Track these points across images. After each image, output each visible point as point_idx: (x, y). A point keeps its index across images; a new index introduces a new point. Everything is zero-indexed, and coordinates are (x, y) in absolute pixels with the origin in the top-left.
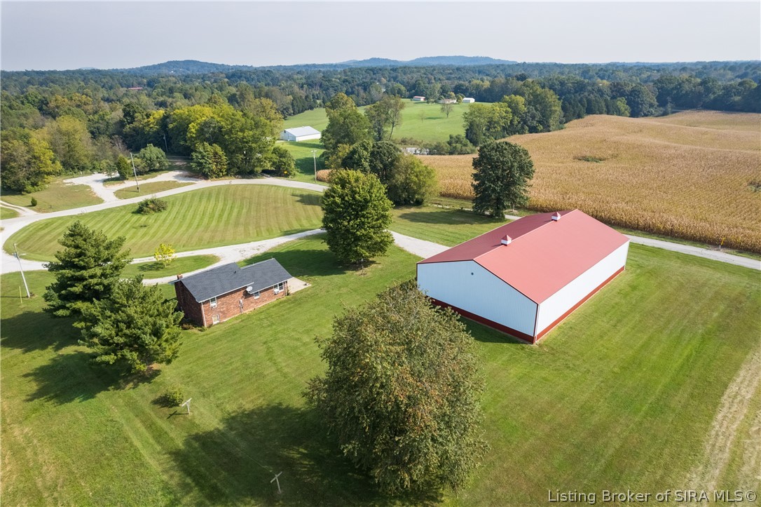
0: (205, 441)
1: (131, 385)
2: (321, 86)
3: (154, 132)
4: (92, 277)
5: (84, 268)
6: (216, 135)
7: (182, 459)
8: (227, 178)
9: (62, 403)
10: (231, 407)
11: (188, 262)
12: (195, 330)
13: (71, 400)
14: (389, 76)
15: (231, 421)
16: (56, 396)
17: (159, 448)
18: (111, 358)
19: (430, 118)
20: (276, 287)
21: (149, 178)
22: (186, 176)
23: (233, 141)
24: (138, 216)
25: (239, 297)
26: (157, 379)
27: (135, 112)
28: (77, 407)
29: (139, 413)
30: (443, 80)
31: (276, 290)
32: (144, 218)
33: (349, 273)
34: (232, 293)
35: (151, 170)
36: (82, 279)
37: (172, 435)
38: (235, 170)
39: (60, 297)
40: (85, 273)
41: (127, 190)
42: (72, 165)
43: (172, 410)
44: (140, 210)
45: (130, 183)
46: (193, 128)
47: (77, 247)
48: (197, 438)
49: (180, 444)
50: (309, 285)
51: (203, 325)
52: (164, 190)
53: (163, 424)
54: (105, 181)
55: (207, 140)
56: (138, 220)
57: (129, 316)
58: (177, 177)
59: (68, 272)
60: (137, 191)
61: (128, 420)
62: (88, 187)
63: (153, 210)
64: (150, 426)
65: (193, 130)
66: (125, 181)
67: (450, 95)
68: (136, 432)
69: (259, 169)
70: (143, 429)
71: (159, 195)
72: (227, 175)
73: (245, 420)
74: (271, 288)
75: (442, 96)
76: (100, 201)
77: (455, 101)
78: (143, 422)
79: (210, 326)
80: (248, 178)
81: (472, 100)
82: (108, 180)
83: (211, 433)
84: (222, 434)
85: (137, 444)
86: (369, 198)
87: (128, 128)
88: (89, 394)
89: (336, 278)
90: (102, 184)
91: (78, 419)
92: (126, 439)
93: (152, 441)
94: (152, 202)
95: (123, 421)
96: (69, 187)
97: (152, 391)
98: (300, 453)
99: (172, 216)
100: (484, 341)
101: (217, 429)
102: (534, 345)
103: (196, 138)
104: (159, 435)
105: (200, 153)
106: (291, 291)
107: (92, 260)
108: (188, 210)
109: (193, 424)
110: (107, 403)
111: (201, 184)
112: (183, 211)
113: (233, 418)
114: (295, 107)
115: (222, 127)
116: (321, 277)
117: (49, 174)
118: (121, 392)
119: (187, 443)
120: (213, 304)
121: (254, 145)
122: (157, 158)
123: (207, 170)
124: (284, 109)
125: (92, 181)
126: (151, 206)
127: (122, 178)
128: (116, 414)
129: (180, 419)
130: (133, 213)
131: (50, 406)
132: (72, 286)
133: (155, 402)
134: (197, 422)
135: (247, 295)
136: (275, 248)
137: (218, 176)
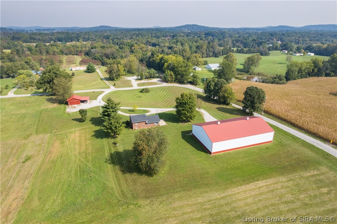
0: (118, 153)
1: (110, 138)
2: (241, 42)
3: (158, 63)
4: (110, 111)
5: (109, 109)
6: (173, 68)
7: (111, 155)
8: (174, 83)
9: (97, 138)
10: (127, 148)
11: (141, 111)
12: (131, 130)
13: (98, 138)
14: (279, 38)
15: (125, 151)
16: (96, 137)
17: (109, 152)
18: (106, 131)
19: (280, 63)
20: (155, 123)
21: (149, 80)
22: (161, 81)
23: (177, 71)
24: (141, 93)
25: (144, 124)
26: (116, 139)
27: (155, 54)
28: (99, 140)
29: (109, 144)
30: (307, 41)
31: (156, 124)
32: (141, 94)
33: (180, 123)
34: (142, 122)
35: (151, 77)
36: (108, 111)
37: (112, 150)
38: (178, 81)
39: (103, 115)
40: (108, 110)
41: (141, 83)
42: (130, 72)
43: (115, 146)
44: (142, 91)
45: (142, 81)
46: (166, 64)
47: (108, 103)
48: (116, 152)
49: (113, 152)
50: (167, 124)
51: (133, 129)
52: (152, 85)
53: (112, 148)
54: (136, 79)
55: (169, 69)
56: (140, 94)
57: (111, 122)
58: (158, 81)
59: (105, 109)
60: (143, 84)
61: (106, 145)
62: (131, 81)
63: (145, 92)
64: (110, 147)
65: (166, 65)
66: (142, 80)
67: (301, 51)
68: (106, 148)
69: (185, 82)
70: (108, 148)
71: (149, 87)
72: (174, 82)
73: (128, 151)
74: (154, 123)
75: (297, 52)
76: (132, 86)
77: (302, 54)
78: (109, 146)
79: (135, 129)
80: (182, 84)
81: (313, 54)
82: (137, 79)
83: (119, 152)
84: (121, 153)
85: (106, 150)
86: (187, 102)
87: (151, 60)
88: (102, 138)
89: (175, 124)
90: (135, 80)
91: (98, 142)
92: (104, 149)
93: (108, 150)
94: (146, 89)
95: (105, 145)
96: (126, 80)
97: (114, 141)
98: (133, 160)
99: (150, 95)
100: (198, 150)
101: (121, 152)
102: (212, 155)
103: (166, 68)
104: (110, 149)
105: (166, 74)
106: (160, 125)
107: (110, 107)
108: (155, 94)
109: (117, 149)
110: (104, 141)
111: (165, 84)
112: (154, 94)
113: (126, 150)
114: (224, 52)
115: (175, 65)
116: (171, 123)
117: (122, 75)
118: (108, 139)
119: (114, 153)
120: (136, 124)
121: (184, 73)
122: (153, 73)
123: (167, 80)
124: (218, 53)
125: (132, 79)
126: (145, 90)
127: (141, 79)
128: (105, 143)
129: (116, 148)
130: (140, 92)
131: (95, 138)
132: (105, 113)
133: (113, 143)
134: (118, 149)
135: (146, 123)
136: (167, 111)
137: (171, 82)
